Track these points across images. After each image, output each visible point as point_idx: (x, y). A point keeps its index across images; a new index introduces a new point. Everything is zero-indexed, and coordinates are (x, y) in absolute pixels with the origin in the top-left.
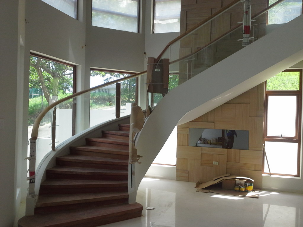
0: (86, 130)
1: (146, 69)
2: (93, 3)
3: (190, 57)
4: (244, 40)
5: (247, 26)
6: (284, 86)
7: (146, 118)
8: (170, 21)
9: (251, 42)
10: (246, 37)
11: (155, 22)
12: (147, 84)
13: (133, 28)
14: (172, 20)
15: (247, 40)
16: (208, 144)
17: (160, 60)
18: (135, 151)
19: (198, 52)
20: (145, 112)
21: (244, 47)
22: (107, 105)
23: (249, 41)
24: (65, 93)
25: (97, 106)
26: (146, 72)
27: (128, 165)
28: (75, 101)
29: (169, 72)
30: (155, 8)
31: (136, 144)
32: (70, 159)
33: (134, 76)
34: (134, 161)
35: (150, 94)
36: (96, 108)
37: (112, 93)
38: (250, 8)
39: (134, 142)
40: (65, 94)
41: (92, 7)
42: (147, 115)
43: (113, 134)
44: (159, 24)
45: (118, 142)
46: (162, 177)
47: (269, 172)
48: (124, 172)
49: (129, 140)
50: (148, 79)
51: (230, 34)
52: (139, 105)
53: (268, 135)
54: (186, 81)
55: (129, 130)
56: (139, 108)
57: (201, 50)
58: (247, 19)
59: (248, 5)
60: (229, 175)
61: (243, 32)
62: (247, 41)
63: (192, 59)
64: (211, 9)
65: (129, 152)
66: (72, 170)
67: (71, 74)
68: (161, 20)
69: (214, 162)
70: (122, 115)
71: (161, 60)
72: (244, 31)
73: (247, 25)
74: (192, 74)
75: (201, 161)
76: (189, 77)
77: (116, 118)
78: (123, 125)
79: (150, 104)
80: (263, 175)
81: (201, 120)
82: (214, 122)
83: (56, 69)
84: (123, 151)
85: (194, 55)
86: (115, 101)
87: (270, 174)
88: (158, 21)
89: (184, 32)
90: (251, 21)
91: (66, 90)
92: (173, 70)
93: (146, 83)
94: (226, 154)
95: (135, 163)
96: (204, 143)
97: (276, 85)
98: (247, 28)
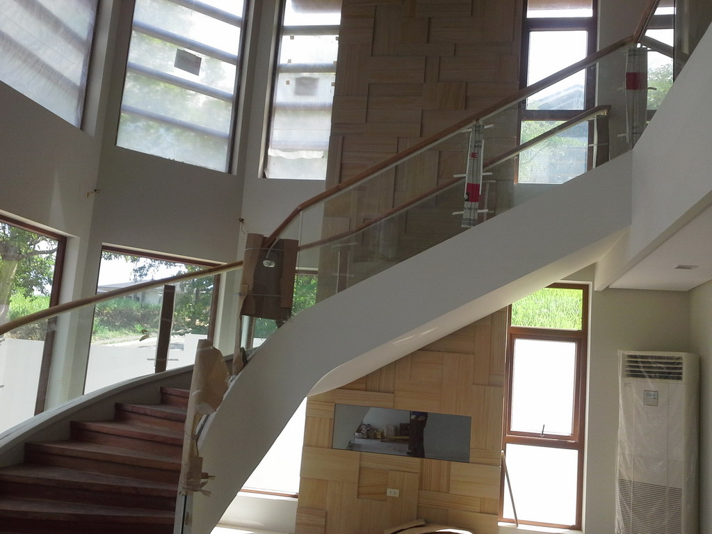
0: (76, 399)
1: (241, 257)
2: (125, 92)
3: (346, 238)
4: (466, 214)
5: (473, 184)
6: (549, 315)
7: (231, 378)
8: (304, 154)
9: (480, 219)
10: (470, 209)
11: (270, 152)
12: (240, 294)
13: (216, 161)
14: (310, 152)
15: (472, 214)
16: (375, 438)
17: (277, 241)
18: (196, 461)
19: (364, 231)
20: (229, 360)
21: (466, 229)
22: (135, 331)
23: (476, 218)
24: (31, 296)
25: (111, 333)
26: (240, 263)
27: (176, 498)
28: (53, 326)
29: (297, 268)
30: (272, 123)
31: (200, 443)
32: (22, 477)
33: (210, 271)
34: (193, 487)
35: (246, 319)
36: (108, 338)
37: (151, 302)
38: (481, 147)
39: (195, 438)
40: (29, 298)
41: (123, 103)
42: (234, 369)
43: (145, 414)
44: (279, 158)
45: (154, 436)
46: (262, 525)
47: (513, 518)
48: (163, 516)
49: (183, 431)
50: (244, 282)
51: (437, 196)
52: (217, 345)
53: (513, 429)
54: (334, 293)
55: (186, 405)
56: (217, 352)
57: (372, 226)
58: (475, 169)
59: (477, 140)
60: (423, 523)
61: (466, 196)
62: (472, 218)
63: (351, 244)
64: (398, 138)
65: (183, 462)
66: (25, 507)
67: (51, 252)
68: (285, 150)
69: (388, 490)
70: (170, 366)
71: (278, 243)
72: (467, 194)
73: (475, 183)
74: (348, 278)
75: (359, 487)
76: (342, 287)
77: (156, 372)
78: (171, 390)
79: (243, 345)
80: (500, 524)
81: (363, 386)
82: (393, 393)
83: (13, 238)
84: (165, 459)
85: (355, 234)
86: (157, 322)
87: (516, 521)
88: (278, 152)
89: (336, 184)
90: (482, 174)
91: (34, 287)
92: (306, 263)
93: (239, 292)
94: (418, 471)
95: (195, 493)
96: (368, 437)
97: (531, 312)
98: (473, 188)
